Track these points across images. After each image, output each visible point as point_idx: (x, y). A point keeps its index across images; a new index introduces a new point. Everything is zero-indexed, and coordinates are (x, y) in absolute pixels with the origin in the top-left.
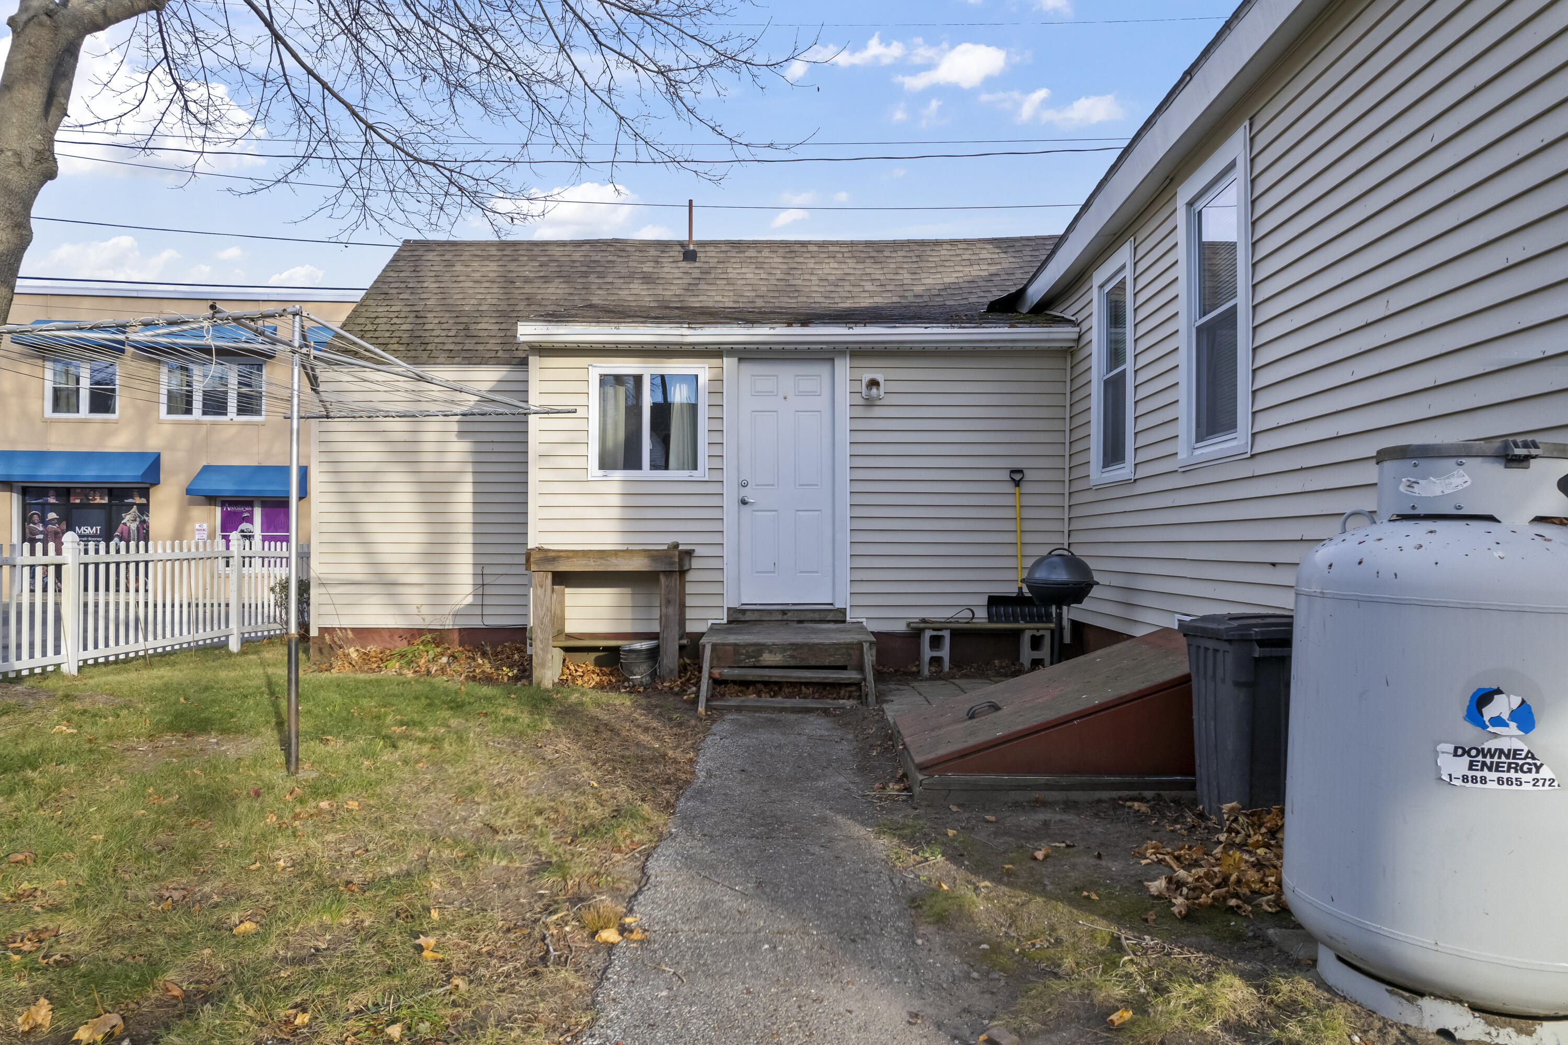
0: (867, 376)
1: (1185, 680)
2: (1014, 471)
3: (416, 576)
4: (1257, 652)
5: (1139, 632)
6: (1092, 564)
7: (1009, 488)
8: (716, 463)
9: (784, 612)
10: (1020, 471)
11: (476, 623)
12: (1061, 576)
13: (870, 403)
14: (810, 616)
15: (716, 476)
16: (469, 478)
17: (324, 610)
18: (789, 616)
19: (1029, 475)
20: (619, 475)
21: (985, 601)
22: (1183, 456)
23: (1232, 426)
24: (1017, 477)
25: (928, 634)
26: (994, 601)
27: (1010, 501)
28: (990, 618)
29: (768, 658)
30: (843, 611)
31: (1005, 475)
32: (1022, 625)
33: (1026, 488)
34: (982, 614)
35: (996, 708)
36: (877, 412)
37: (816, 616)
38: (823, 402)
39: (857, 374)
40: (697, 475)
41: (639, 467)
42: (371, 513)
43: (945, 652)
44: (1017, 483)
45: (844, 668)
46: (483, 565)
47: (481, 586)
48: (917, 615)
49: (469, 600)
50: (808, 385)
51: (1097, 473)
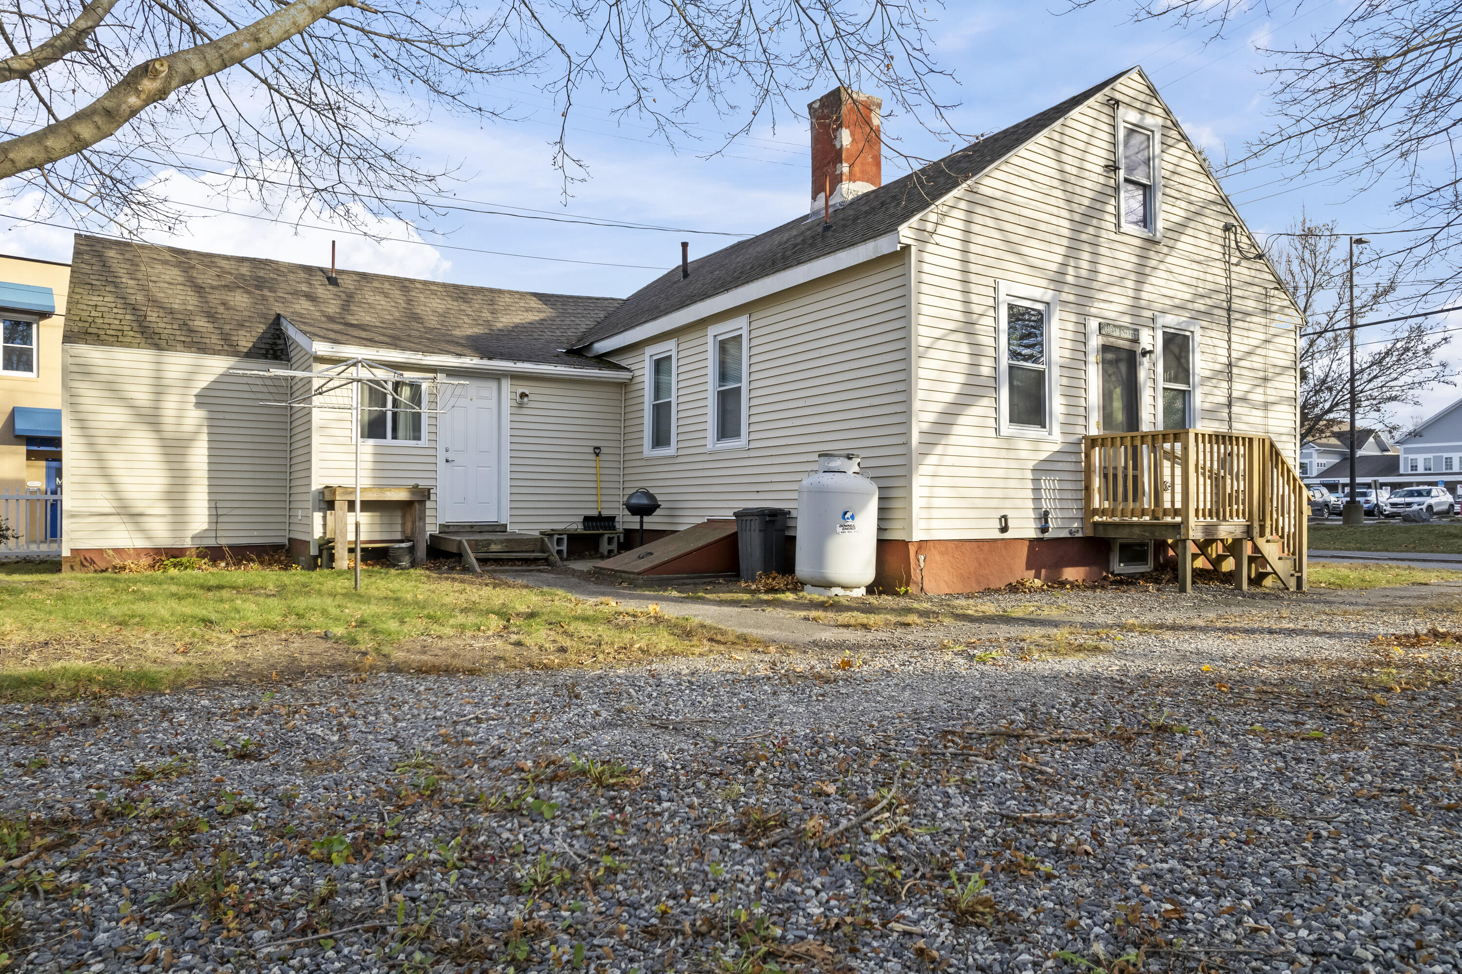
0: (520, 390)
1: (735, 535)
2: (595, 448)
3: (161, 509)
4: (768, 519)
5: (682, 528)
6: (659, 498)
7: (593, 457)
8: (433, 437)
9: (472, 527)
10: (599, 448)
11: (211, 542)
12: (644, 501)
13: (521, 406)
14: (486, 529)
15: (433, 445)
16: (205, 437)
17: (75, 535)
18: (475, 529)
19: (603, 450)
20: (371, 442)
21: (581, 519)
22: (710, 446)
23: (737, 434)
24: (597, 451)
25: (556, 537)
26: (587, 519)
27: (593, 464)
28: (585, 529)
29: (494, 547)
30: (505, 526)
31: (591, 450)
32: (601, 531)
33: (602, 457)
34: (581, 526)
35: (651, 554)
36: (525, 411)
37: (490, 529)
38: (493, 403)
39: (514, 389)
40: (420, 443)
41: (385, 437)
42: (117, 463)
43: (564, 547)
44: (597, 455)
45: (533, 551)
46: (216, 501)
47: (216, 514)
48: (547, 527)
49: (205, 526)
50: (485, 393)
51: (647, 450)
